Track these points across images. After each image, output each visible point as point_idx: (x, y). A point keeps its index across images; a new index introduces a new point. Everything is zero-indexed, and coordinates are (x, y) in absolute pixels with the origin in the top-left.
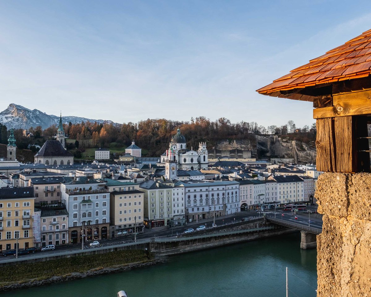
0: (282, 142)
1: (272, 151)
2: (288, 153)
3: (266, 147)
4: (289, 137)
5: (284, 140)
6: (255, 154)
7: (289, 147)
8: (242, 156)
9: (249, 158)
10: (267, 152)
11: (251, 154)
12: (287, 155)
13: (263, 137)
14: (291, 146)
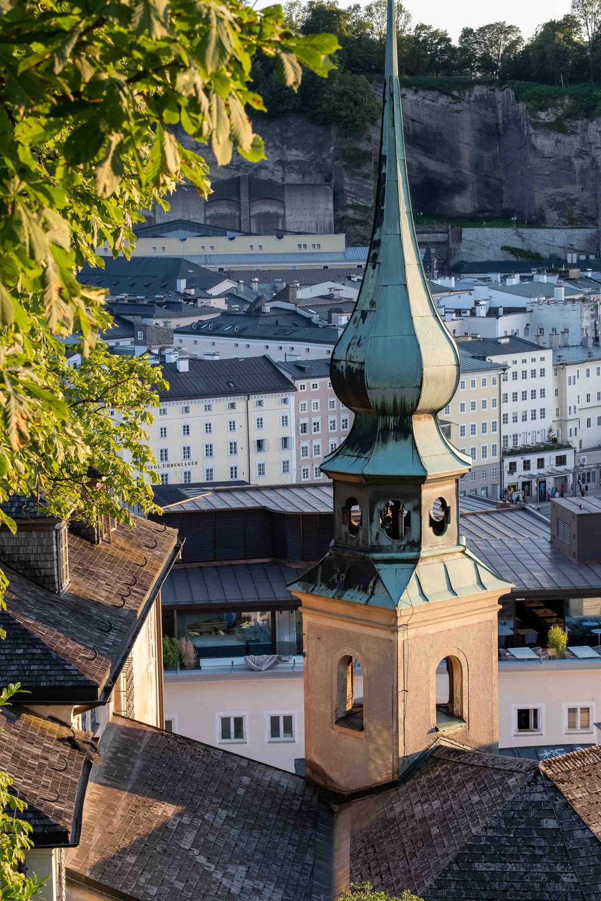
0: (532, 131)
1: (487, 184)
2: (563, 195)
3: (451, 156)
4: (571, 96)
5: (543, 115)
6: (362, 202)
7: (569, 160)
8: (277, 216)
9: (324, 232)
10: (458, 187)
11: (331, 206)
12: (556, 206)
13: (431, 95)
14: (581, 154)
